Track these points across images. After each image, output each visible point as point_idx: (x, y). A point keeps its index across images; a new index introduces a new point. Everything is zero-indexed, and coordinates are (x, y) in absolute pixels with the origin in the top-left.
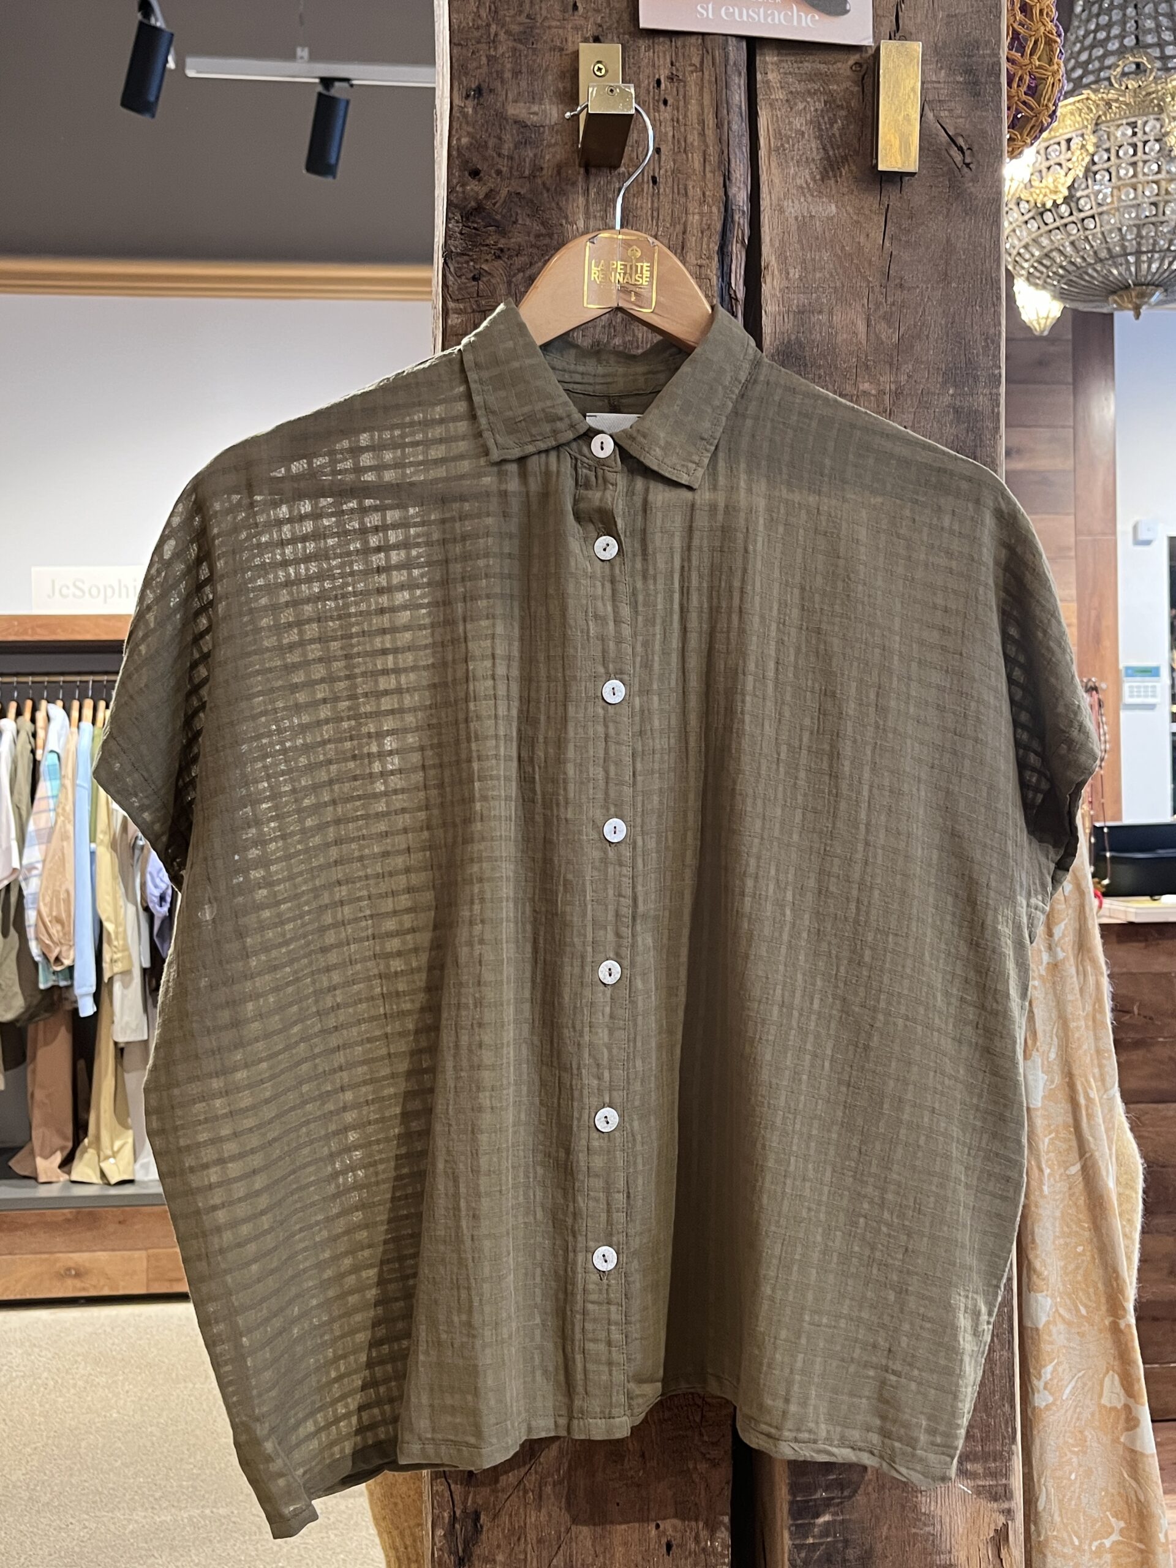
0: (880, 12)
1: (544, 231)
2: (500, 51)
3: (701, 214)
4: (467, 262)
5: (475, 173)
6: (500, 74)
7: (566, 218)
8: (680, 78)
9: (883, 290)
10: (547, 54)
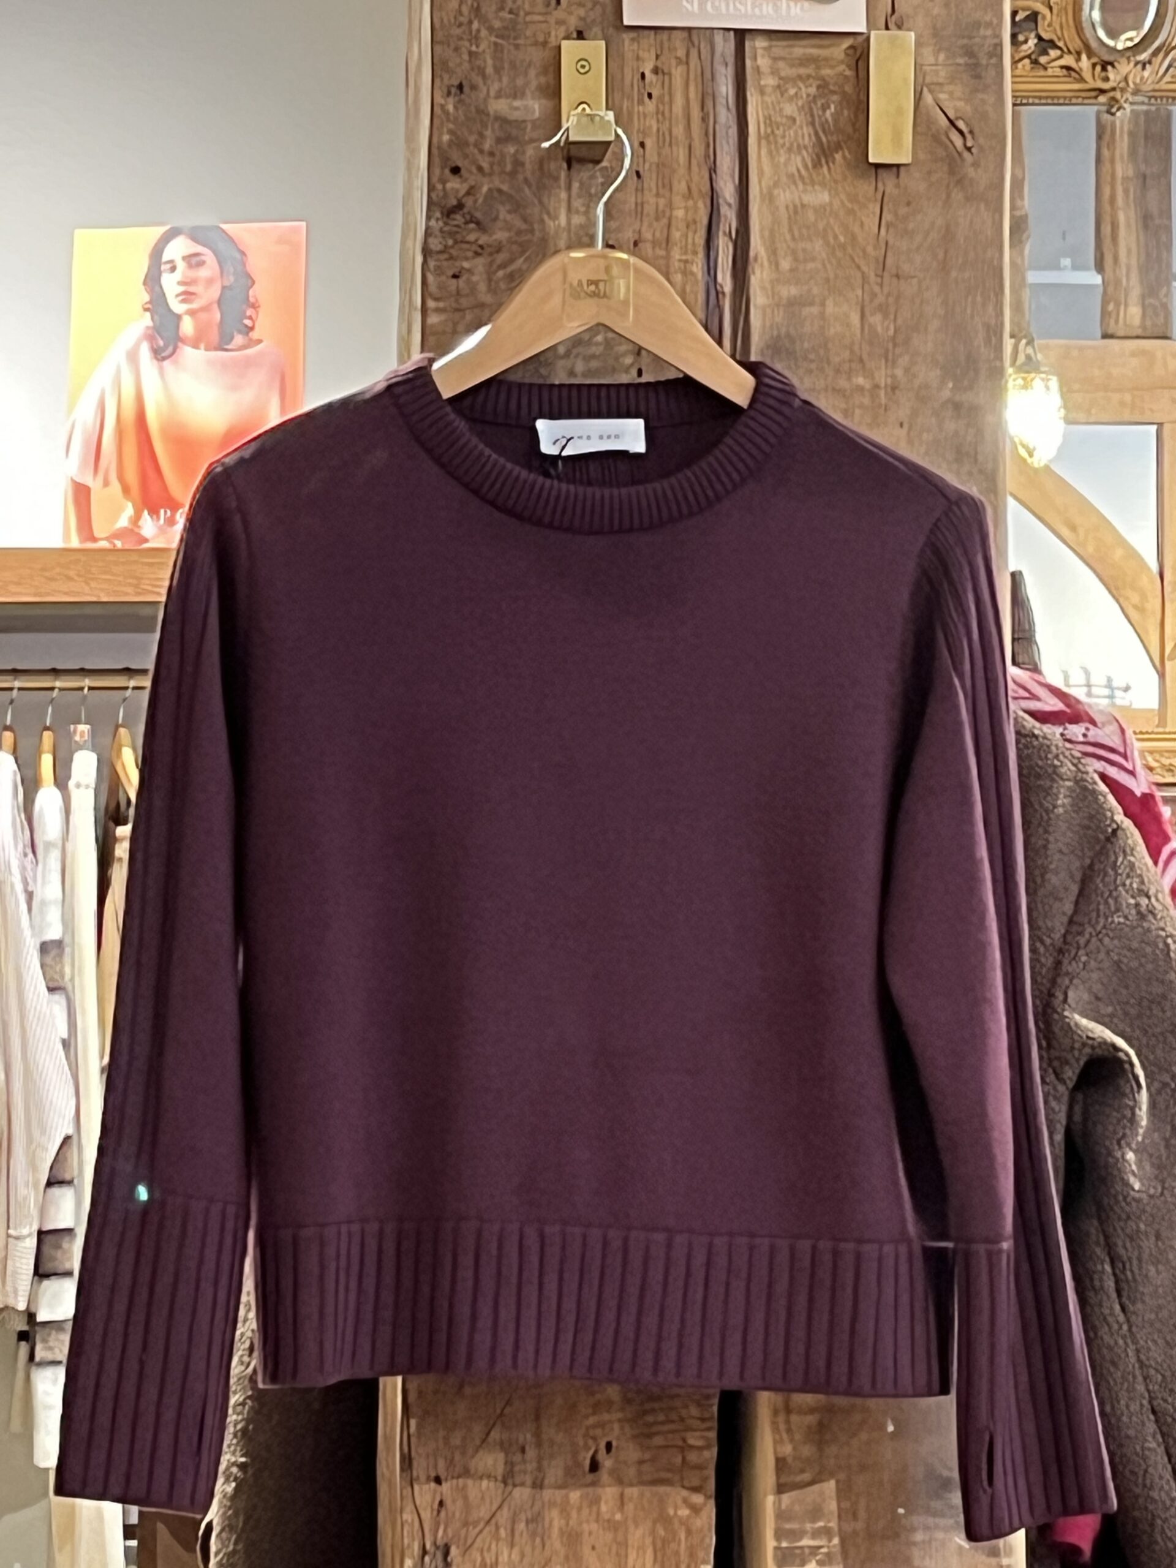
1: (524, 226)
2: (482, 47)
3: (686, 209)
4: (446, 260)
5: (456, 170)
6: (482, 72)
7: (548, 213)
8: (666, 71)
9: (879, 280)
10: (530, 49)
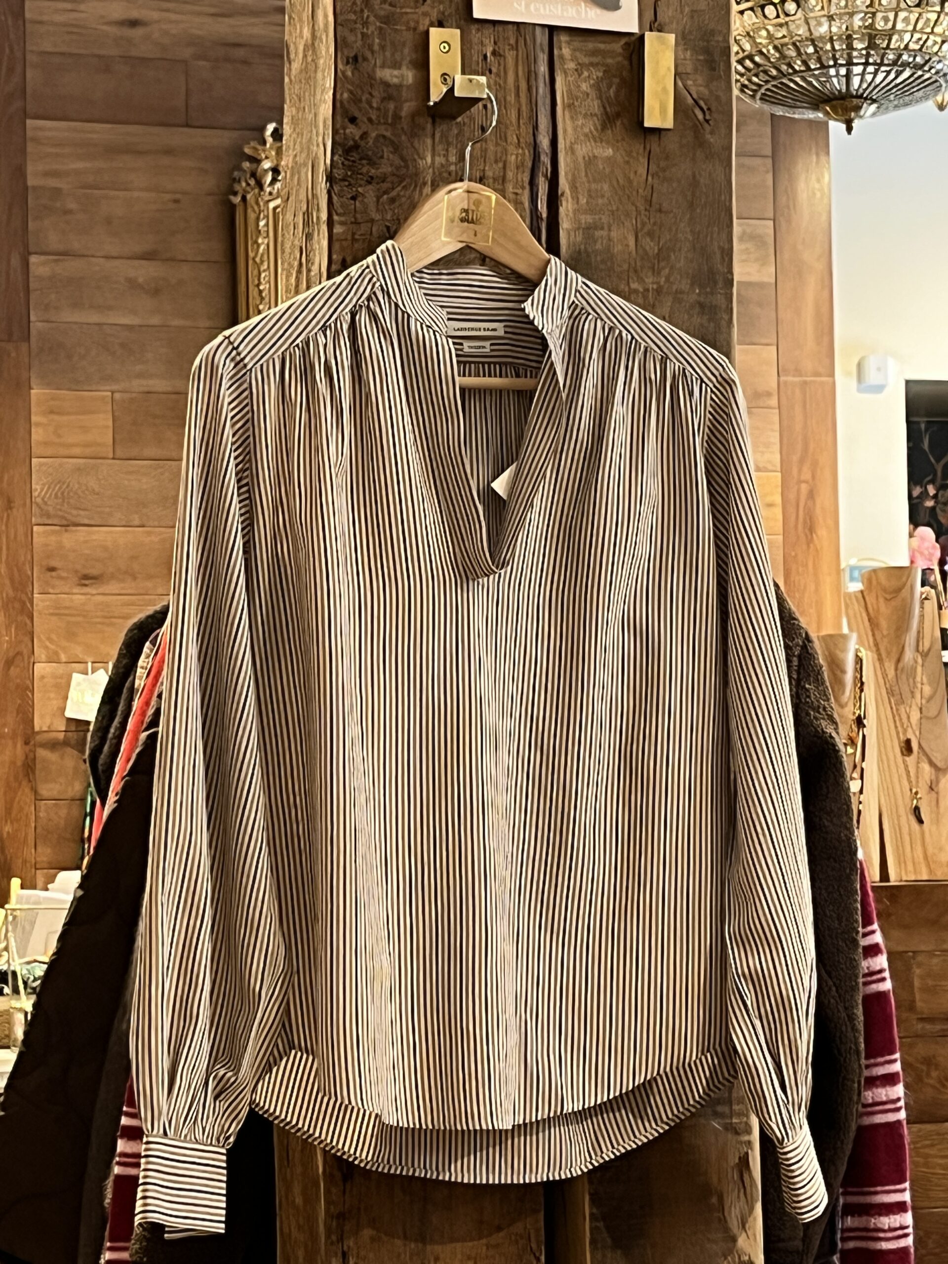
0: (642, 7)
1: (402, 164)
2: (371, 29)
3: (517, 155)
4: (347, 186)
5: (353, 120)
6: (371, 48)
7: (418, 154)
8: (502, 53)
9: (647, 213)
10: (404, 33)
